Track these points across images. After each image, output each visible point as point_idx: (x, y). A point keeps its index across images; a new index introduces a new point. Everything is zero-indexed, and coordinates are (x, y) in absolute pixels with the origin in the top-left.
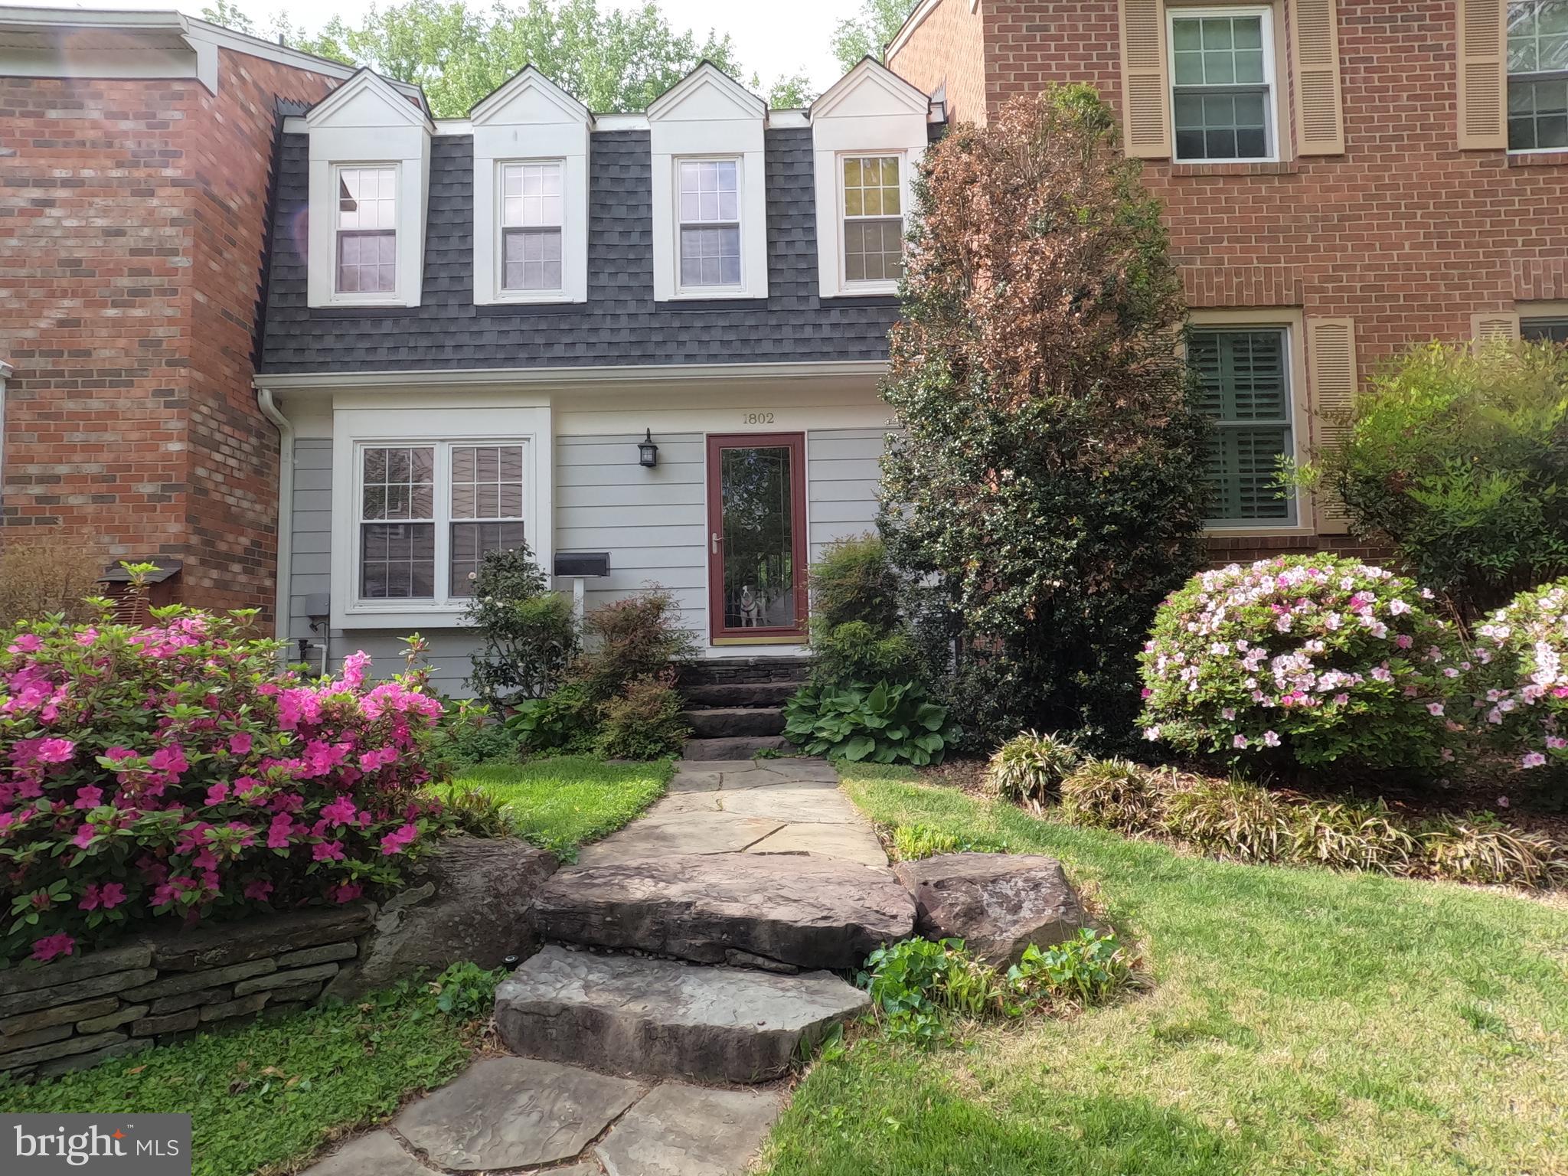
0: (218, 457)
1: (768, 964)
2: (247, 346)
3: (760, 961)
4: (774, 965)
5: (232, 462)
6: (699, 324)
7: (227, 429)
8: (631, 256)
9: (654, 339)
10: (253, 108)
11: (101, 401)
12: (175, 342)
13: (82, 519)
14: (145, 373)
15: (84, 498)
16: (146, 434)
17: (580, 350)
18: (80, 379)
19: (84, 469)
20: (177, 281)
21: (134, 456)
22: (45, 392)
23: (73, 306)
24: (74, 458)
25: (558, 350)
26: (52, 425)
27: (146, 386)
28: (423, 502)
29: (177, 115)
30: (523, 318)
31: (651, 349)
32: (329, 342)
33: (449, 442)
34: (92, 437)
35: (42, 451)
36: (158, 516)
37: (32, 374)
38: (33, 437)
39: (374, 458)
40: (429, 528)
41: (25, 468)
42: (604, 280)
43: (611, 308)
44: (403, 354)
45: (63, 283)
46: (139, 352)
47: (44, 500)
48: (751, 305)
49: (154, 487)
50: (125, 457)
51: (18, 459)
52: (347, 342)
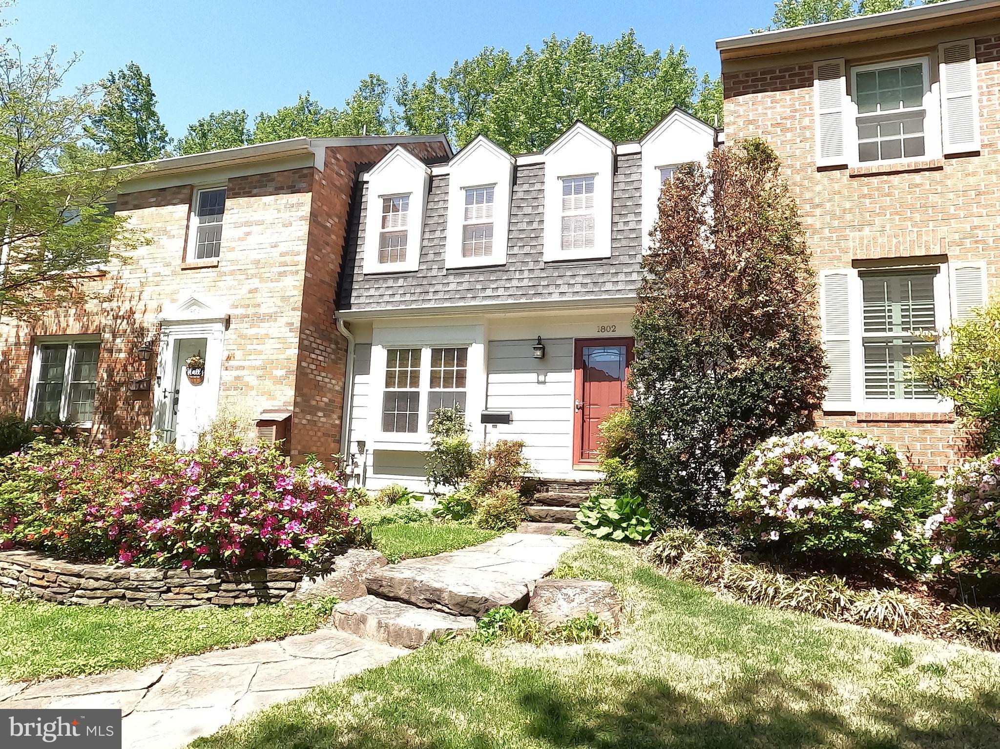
0: (313, 356)
1: (447, 610)
2: (331, 295)
3: (445, 609)
4: (449, 611)
5: (320, 358)
6: (569, 273)
7: (319, 341)
8: (533, 235)
9: (542, 283)
10: (342, 173)
11: (263, 329)
12: (296, 298)
13: (252, 388)
14: (282, 315)
15: (254, 378)
16: (281, 346)
17: (501, 292)
18: (255, 318)
19: (254, 363)
20: (298, 268)
21: (275, 357)
22: (241, 325)
23: (255, 283)
24: (250, 357)
25: (489, 292)
26: (243, 342)
27: (282, 321)
28: (415, 379)
29: (304, 185)
30: (471, 274)
31: (540, 290)
32: (372, 292)
33: (430, 346)
34: (259, 347)
35: (238, 354)
36: (283, 387)
37: (237, 317)
38: (235, 347)
39: (391, 354)
40: (417, 394)
41: (231, 363)
42: (516, 250)
43: (519, 266)
44: (408, 297)
45: (252, 272)
46: (280, 304)
47: (237, 378)
48: (600, 262)
49: (283, 372)
50: (271, 357)
51: (229, 358)
52: (381, 291)
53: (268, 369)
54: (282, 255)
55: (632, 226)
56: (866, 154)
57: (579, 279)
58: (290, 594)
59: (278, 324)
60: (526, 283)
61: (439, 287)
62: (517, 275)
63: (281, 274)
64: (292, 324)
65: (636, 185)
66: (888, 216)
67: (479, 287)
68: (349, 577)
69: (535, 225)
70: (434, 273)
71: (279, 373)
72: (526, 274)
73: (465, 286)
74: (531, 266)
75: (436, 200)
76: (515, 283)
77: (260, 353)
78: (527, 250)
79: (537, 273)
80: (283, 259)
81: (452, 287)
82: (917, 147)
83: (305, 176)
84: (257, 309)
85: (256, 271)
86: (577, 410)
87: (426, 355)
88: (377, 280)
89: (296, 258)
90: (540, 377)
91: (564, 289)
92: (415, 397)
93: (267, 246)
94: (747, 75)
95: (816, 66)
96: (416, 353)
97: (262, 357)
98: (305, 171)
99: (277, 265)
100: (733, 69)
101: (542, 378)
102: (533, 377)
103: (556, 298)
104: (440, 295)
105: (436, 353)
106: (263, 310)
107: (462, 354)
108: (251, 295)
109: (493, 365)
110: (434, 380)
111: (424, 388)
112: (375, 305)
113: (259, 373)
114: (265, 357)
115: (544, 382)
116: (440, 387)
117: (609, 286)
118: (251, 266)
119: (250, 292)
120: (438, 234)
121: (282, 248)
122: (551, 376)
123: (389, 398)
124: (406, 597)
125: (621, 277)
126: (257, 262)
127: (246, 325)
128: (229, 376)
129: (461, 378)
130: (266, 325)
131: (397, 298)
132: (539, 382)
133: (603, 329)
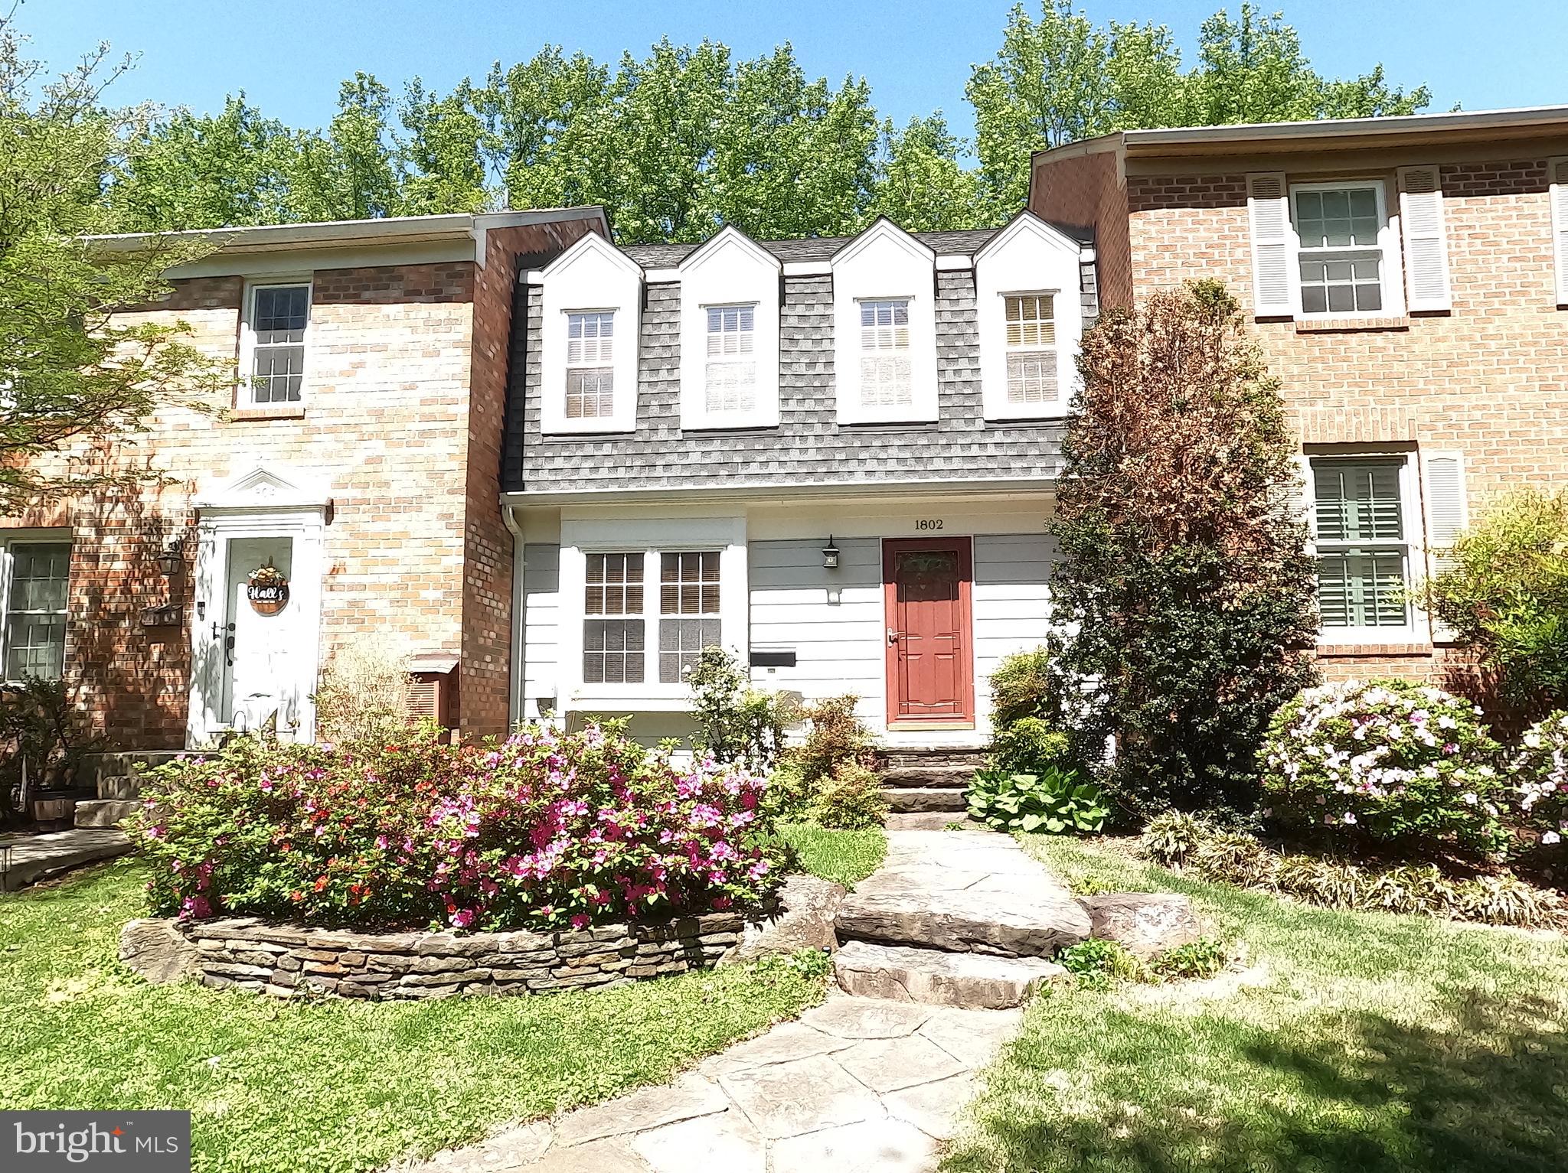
0: (480, 566)
1: (998, 951)
2: (494, 468)
3: (993, 949)
4: (1002, 952)
5: (487, 569)
6: (877, 443)
7: (484, 542)
8: (816, 384)
9: (838, 457)
10: (503, 271)
11: (397, 523)
12: (456, 475)
13: (383, 619)
14: (431, 500)
15: (386, 603)
16: (432, 551)
17: (773, 468)
18: (381, 506)
19: (384, 579)
20: (455, 425)
21: (423, 569)
22: (357, 517)
23: (378, 447)
24: (376, 570)
25: (754, 468)
26: (360, 544)
27: (432, 511)
28: (636, 598)
29: (458, 290)
30: (723, 440)
31: (835, 466)
32: (559, 463)
33: (658, 548)
34: (391, 553)
35: (353, 565)
36: (440, 618)
37: (346, 502)
38: (346, 553)
39: (594, 562)
40: (640, 623)
41: (340, 578)
42: (792, 405)
43: (799, 430)
44: (621, 473)
45: (371, 428)
46: (427, 483)
47: (353, 604)
48: (923, 427)
49: (439, 594)
50: (414, 569)
51: (334, 571)
52: (574, 463)
53: (410, 589)
54: (424, 403)
55: (966, 376)
56: (1312, 301)
57: (893, 452)
58: (731, 951)
59: (423, 516)
60: (812, 455)
61: (672, 459)
62: (798, 443)
63: (423, 434)
64: (453, 516)
65: (967, 317)
66: (1345, 388)
67: (738, 459)
68: (809, 918)
69: (820, 369)
70: (663, 435)
71: (432, 595)
72: (811, 442)
73: (715, 458)
74: (818, 430)
75: (656, 321)
76: (795, 455)
77: (394, 562)
78: (809, 405)
79: (828, 442)
80: (426, 410)
81: (694, 458)
82: (1371, 299)
83: (460, 275)
84: (384, 492)
85: (378, 427)
86: (890, 644)
87: (652, 563)
88: (566, 444)
89: (452, 409)
90: (831, 595)
91: (871, 465)
92: (637, 628)
93: (395, 386)
94: (1159, 182)
95: (1250, 179)
96: (636, 562)
97: (396, 569)
98: (459, 268)
99: (417, 418)
100: (1139, 172)
101: (834, 597)
102: (820, 595)
103: (860, 479)
104: (675, 471)
105: (669, 562)
106: (394, 492)
107: (712, 561)
108: (370, 468)
109: (758, 578)
110: (668, 599)
111: (651, 612)
112: (566, 484)
113: (396, 594)
114: (405, 569)
115: (838, 603)
116: (676, 611)
117: (938, 464)
118: (367, 419)
119: (369, 461)
120: (663, 375)
121: (423, 391)
122: (848, 594)
123: (592, 629)
124: (924, 939)
125: (956, 451)
126: (379, 414)
127: (367, 517)
128: (337, 601)
129: (712, 599)
130: (403, 517)
131: (603, 473)
132: (830, 603)
133: (924, 524)
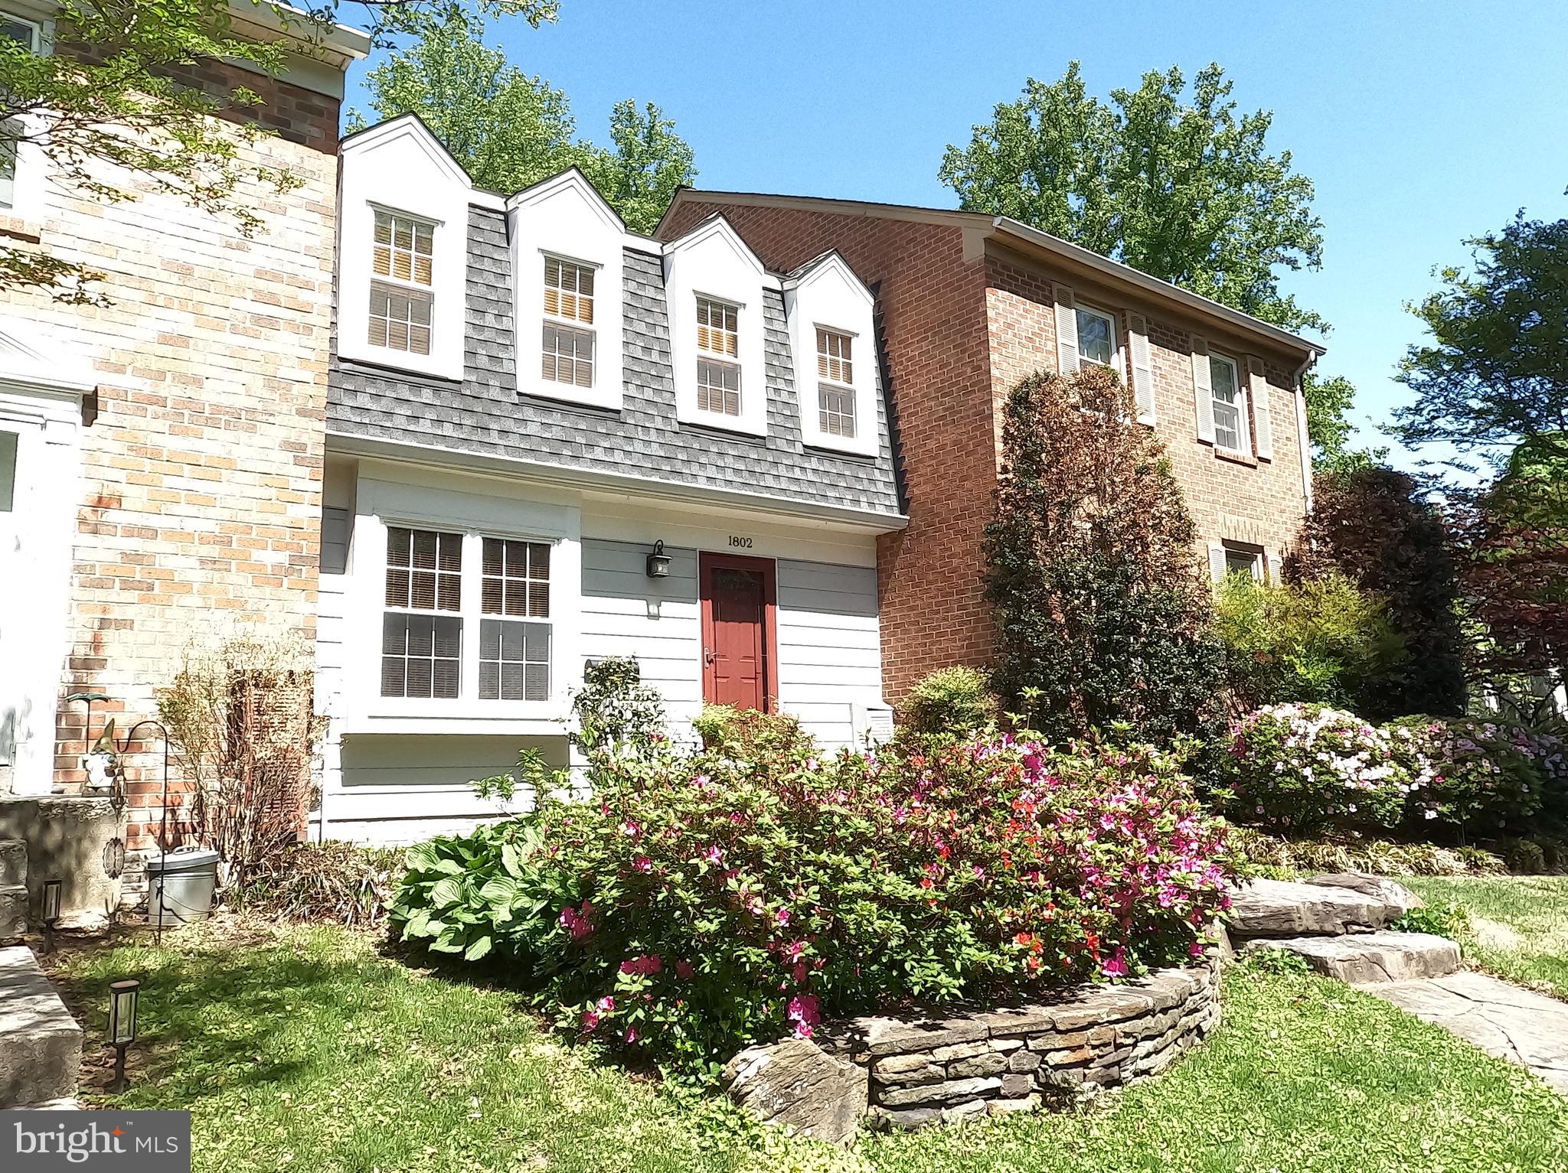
3: (1363, 929)
6: (714, 448)
8: (653, 372)
9: (679, 456)
11: (214, 443)
12: (310, 390)
13: (186, 587)
14: (271, 419)
15: (194, 562)
16: (272, 493)
17: (618, 457)
18: (186, 412)
19: (190, 525)
20: (310, 319)
21: (255, 517)
22: (141, 423)
23: (184, 323)
24: (175, 509)
25: (599, 454)
26: (148, 465)
27: (275, 435)
28: (452, 592)
29: (315, 132)
30: (564, 413)
31: (679, 467)
32: (363, 400)
33: (482, 531)
34: (202, 487)
35: (135, 496)
36: (283, 592)
37: (121, 395)
38: (121, 476)
39: (398, 538)
40: (456, 625)
41: (112, 516)
42: (633, 391)
43: (640, 419)
44: (448, 430)
45: (170, 290)
46: (266, 394)
47: (133, 558)
48: (753, 441)
49: (283, 558)
50: (242, 516)
51: (100, 503)
52: (384, 405)
53: (234, 545)
54: (260, 274)
55: (785, 397)
57: (729, 461)
59: (257, 440)
60: (655, 450)
61: (509, 425)
62: (640, 434)
63: (258, 319)
64: (303, 447)
65: (780, 339)
67: (581, 439)
69: (655, 357)
70: (495, 393)
71: (271, 558)
72: (653, 436)
73: (556, 433)
74: (659, 423)
76: (639, 446)
77: (209, 502)
78: (648, 394)
79: (669, 438)
80: (262, 285)
81: (533, 429)
83: (320, 112)
84: (191, 392)
85: (182, 292)
86: (707, 665)
87: (472, 549)
88: (374, 378)
89: (305, 296)
90: (651, 607)
91: (712, 472)
92: (452, 628)
93: (215, 239)
94: (1004, 267)
95: (1056, 286)
96: (453, 544)
97: (211, 512)
98: (317, 102)
99: (250, 295)
100: (995, 254)
101: (653, 609)
102: (639, 606)
103: (702, 484)
104: (513, 440)
105: (492, 547)
106: (209, 395)
107: (541, 553)
108: (168, 351)
109: (595, 583)
110: (491, 596)
111: (471, 609)
112: (378, 431)
113: (214, 551)
114: (226, 514)
115: (657, 617)
116: (500, 612)
117: (770, 481)
118: (164, 276)
119: (165, 339)
120: (490, 320)
121: (259, 258)
122: (667, 608)
123: (394, 626)
124: (1316, 927)
125: (782, 470)
126: (185, 271)
127: (161, 425)
128: (104, 550)
129: (541, 600)
130: (222, 435)
131: (425, 426)
132: (650, 616)
133: (736, 541)
